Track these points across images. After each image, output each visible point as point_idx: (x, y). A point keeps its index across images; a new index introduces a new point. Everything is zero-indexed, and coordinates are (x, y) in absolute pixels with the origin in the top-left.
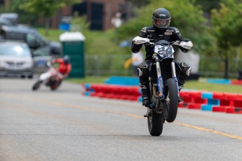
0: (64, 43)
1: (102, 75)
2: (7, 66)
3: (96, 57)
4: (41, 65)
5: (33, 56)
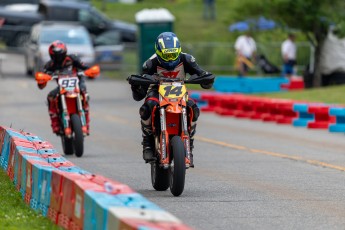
0: (142, 25)
4: (107, 59)
5: (95, 45)
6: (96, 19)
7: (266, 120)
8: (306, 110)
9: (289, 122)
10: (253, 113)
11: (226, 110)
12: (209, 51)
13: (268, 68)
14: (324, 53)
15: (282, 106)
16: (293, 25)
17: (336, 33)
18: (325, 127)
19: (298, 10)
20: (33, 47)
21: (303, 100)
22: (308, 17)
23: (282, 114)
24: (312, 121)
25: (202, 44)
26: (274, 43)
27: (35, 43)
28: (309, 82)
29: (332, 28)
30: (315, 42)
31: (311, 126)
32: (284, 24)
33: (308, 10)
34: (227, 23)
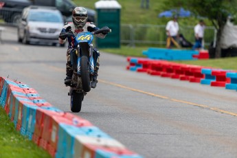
0: (99, 10)
1: (137, 45)
2: (38, 33)
3: (131, 26)
6: (67, 5)
7: (182, 79)
8: (211, 73)
9: (198, 81)
10: (173, 74)
11: (155, 71)
12: (144, 30)
13: (184, 43)
14: (223, 35)
15: (194, 69)
16: (203, 14)
17: (232, 21)
18: (223, 85)
19: (207, 4)
20: (24, 23)
21: (208, 66)
22: (213, 10)
23: (193, 75)
24: (214, 81)
25: (140, 25)
26: (189, 26)
27: (25, 20)
28: (212, 54)
29: (230, 17)
30: (218, 27)
31: (213, 84)
32: (198, 14)
33: (214, 5)
34: (158, 11)
